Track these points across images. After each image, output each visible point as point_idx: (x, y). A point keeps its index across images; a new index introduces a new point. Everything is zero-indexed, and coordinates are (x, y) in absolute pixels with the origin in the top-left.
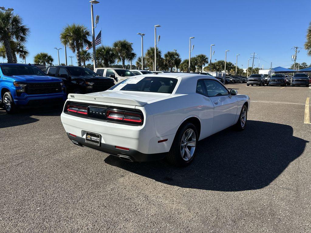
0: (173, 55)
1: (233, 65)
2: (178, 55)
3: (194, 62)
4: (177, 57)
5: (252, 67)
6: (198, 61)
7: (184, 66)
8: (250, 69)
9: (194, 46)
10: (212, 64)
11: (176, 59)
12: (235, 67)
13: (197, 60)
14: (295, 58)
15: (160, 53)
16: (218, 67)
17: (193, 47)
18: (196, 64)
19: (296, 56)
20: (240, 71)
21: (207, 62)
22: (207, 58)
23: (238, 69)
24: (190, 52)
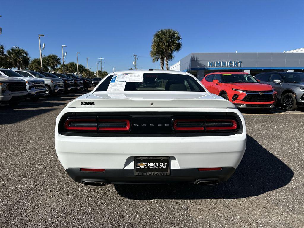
0: (20, 53)
1: (85, 68)
2: (26, 53)
3: (46, 62)
4: (25, 55)
5: (100, 70)
6: (50, 61)
7: (34, 66)
8: (99, 72)
9: (44, 44)
10: (65, 66)
11: (24, 57)
12: (86, 70)
13: (48, 60)
14: (135, 64)
15: (2, 49)
16: (71, 69)
17: (44, 46)
18: (48, 64)
19: (136, 63)
20: (91, 74)
21: (60, 63)
22: (59, 59)
23: (89, 71)
24: (40, 51)
